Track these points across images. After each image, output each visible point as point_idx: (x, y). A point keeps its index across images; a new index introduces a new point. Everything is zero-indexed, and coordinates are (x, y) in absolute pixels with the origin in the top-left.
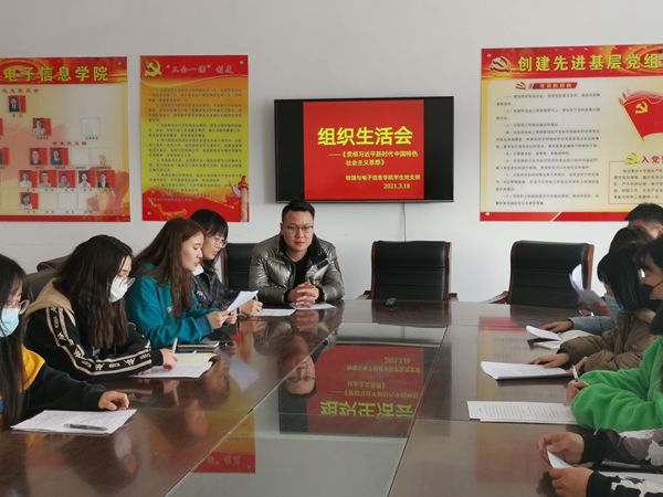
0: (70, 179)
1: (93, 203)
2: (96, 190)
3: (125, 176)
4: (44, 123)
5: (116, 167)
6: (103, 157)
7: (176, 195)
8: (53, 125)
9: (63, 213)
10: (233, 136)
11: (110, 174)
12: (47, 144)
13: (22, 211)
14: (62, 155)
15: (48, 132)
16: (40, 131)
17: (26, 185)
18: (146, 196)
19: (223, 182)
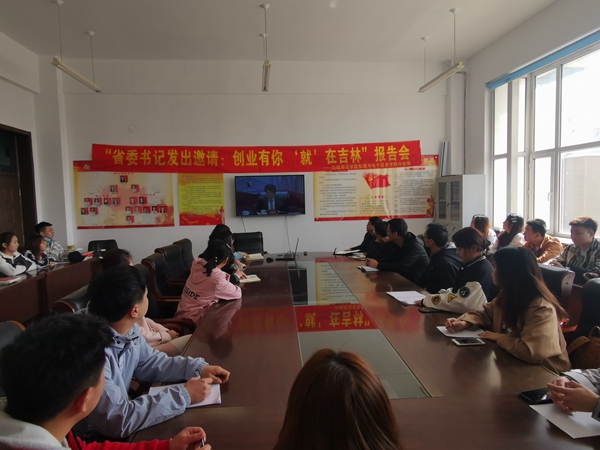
0: (148, 210)
1: (158, 219)
2: (159, 214)
3: (172, 208)
4: (137, 187)
5: (168, 204)
6: (162, 201)
7: (194, 215)
8: (140, 187)
9: (145, 224)
10: (217, 191)
11: (166, 207)
12: (138, 195)
13: (127, 223)
14: (145, 200)
15: (138, 190)
16: (134, 190)
17: (128, 213)
18: (181, 216)
19: (214, 209)
